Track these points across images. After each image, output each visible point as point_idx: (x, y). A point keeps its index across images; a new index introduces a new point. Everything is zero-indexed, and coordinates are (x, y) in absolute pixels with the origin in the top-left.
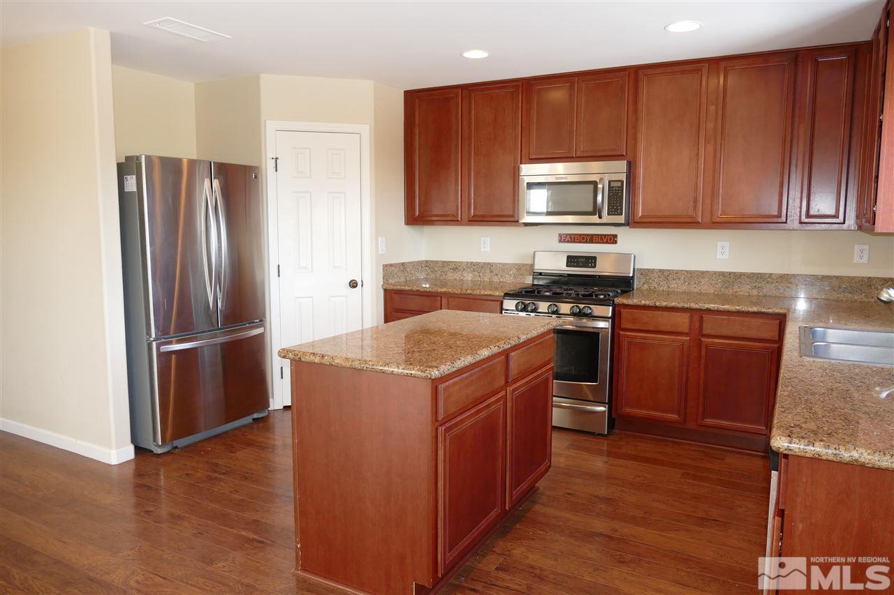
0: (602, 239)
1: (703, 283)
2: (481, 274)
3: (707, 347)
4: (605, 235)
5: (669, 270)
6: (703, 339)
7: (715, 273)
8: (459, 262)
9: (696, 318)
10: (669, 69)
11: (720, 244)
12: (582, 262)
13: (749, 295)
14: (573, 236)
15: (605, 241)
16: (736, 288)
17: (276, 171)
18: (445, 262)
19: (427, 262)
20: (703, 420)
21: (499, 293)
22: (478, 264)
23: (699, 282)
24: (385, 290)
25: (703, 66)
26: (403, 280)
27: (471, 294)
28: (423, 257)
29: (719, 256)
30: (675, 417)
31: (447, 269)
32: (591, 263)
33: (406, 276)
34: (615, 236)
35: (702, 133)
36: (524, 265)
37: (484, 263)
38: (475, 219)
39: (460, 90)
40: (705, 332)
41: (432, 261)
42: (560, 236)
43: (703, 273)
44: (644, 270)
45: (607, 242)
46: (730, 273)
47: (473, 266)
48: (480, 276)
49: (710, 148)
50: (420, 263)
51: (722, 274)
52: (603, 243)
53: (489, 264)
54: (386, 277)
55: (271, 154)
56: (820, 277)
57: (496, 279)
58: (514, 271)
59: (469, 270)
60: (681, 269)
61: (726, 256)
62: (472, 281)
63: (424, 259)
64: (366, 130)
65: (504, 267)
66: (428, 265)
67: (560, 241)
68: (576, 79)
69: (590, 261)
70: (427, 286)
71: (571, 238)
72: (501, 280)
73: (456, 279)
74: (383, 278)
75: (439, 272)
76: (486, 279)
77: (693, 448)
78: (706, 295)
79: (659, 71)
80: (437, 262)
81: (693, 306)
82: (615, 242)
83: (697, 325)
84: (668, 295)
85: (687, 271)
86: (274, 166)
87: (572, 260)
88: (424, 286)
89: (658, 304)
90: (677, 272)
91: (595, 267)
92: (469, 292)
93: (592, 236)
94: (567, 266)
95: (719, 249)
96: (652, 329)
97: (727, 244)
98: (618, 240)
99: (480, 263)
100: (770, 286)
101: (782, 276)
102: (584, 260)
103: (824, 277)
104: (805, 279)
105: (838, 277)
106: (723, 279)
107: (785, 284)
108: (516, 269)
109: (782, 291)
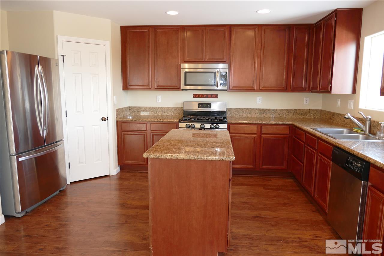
0: (212, 96)
1: (252, 113)
3: (263, 138)
4: (213, 95)
5: (239, 109)
6: (262, 135)
7: (257, 109)
8: (147, 107)
9: (259, 127)
10: (244, 27)
11: (258, 98)
12: (205, 106)
13: (269, 117)
14: (199, 95)
16: (264, 115)
17: (63, 62)
18: (139, 107)
19: (130, 107)
20: (262, 166)
21: (176, 121)
23: (251, 113)
24: (117, 121)
25: (257, 28)
26: (123, 116)
27: (162, 121)
28: (128, 105)
29: (258, 103)
30: (251, 166)
31: (140, 110)
32: (209, 106)
33: (124, 114)
34: (217, 95)
35: (256, 54)
36: (178, 108)
37: (159, 107)
38: (158, 87)
39: (150, 28)
40: (263, 132)
41: (133, 107)
42: (194, 95)
43: (252, 109)
44: (230, 108)
45: (214, 98)
46: (262, 109)
48: (157, 113)
49: (259, 60)
50: (127, 107)
51: (259, 109)
52: (212, 98)
53: (161, 107)
54: (117, 115)
55: (60, 53)
56: (293, 110)
57: (165, 114)
58: (173, 110)
59: (151, 110)
60: (244, 108)
61: (260, 103)
62: (153, 115)
63: (128, 106)
64: (108, 44)
65: (169, 109)
66: (130, 108)
67: (194, 97)
68: (205, 28)
69: (209, 105)
70: (130, 118)
71: (198, 96)
72: (167, 114)
73: (145, 115)
74: (116, 116)
75: (137, 112)
76: (160, 114)
77: (258, 178)
78: (254, 118)
79: (240, 28)
80: (135, 107)
81: (259, 122)
82: (217, 97)
83: (259, 130)
84: (239, 118)
85: (246, 109)
86: (62, 59)
87: (201, 105)
88: (129, 118)
90: (242, 109)
91: (211, 108)
92: (161, 120)
93: (208, 95)
94: (199, 108)
95: (258, 100)
96: (242, 132)
97: (261, 98)
98: (219, 96)
99: (157, 107)
100: (277, 114)
101: (281, 110)
102: (206, 105)
103: (294, 110)
104: (288, 111)
105: (299, 110)
106: (260, 111)
107: (282, 113)
108: (174, 110)
109: (280, 115)
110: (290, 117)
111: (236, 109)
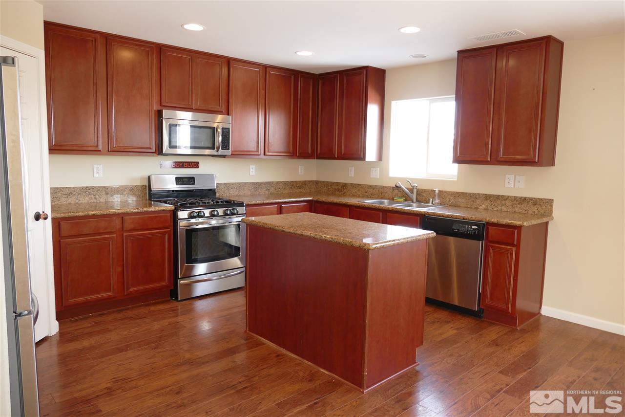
0: (189, 165)
1: (245, 189)
2: (97, 197)
4: (192, 163)
5: (229, 183)
7: (250, 183)
8: (74, 188)
9: (279, 207)
11: (250, 167)
15: (192, 166)
16: (259, 191)
18: (57, 188)
22: (93, 188)
29: (251, 173)
31: (59, 195)
32: (192, 181)
34: (198, 163)
36: (135, 186)
37: (99, 187)
43: (245, 183)
45: (193, 167)
47: (86, 190)
48: (95, 198)
51: (253, 183)
52: (191, 168)
53: (104, 187)
58: (127, 192)
59: (84, 194)
62: (88, 203)
73: (71, 203)
76: (102, 200)
82: (198, 167)
83: (279, 211)
85: (237, 183)
87: (179, 180)
89: (265, 202)
90: (233, 184)
91: (194, 184)
93: (183, 163)
94: (176, 185)
95: (250, 170)
97: (253, 167)
98: (200, 165)
99: (95, 187)
100: (273, 188)
101: (277, 183)
102: (186, 180)
103: (291, 182)
104: (285, 183)
105: (295, 181)
106: (254, 186)
107: (278, 187)
108: (129, 190)
109: (277, 190)
110: (286, 191)
111: (225, 183)
